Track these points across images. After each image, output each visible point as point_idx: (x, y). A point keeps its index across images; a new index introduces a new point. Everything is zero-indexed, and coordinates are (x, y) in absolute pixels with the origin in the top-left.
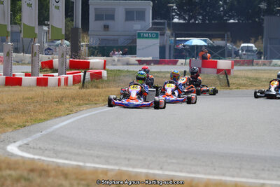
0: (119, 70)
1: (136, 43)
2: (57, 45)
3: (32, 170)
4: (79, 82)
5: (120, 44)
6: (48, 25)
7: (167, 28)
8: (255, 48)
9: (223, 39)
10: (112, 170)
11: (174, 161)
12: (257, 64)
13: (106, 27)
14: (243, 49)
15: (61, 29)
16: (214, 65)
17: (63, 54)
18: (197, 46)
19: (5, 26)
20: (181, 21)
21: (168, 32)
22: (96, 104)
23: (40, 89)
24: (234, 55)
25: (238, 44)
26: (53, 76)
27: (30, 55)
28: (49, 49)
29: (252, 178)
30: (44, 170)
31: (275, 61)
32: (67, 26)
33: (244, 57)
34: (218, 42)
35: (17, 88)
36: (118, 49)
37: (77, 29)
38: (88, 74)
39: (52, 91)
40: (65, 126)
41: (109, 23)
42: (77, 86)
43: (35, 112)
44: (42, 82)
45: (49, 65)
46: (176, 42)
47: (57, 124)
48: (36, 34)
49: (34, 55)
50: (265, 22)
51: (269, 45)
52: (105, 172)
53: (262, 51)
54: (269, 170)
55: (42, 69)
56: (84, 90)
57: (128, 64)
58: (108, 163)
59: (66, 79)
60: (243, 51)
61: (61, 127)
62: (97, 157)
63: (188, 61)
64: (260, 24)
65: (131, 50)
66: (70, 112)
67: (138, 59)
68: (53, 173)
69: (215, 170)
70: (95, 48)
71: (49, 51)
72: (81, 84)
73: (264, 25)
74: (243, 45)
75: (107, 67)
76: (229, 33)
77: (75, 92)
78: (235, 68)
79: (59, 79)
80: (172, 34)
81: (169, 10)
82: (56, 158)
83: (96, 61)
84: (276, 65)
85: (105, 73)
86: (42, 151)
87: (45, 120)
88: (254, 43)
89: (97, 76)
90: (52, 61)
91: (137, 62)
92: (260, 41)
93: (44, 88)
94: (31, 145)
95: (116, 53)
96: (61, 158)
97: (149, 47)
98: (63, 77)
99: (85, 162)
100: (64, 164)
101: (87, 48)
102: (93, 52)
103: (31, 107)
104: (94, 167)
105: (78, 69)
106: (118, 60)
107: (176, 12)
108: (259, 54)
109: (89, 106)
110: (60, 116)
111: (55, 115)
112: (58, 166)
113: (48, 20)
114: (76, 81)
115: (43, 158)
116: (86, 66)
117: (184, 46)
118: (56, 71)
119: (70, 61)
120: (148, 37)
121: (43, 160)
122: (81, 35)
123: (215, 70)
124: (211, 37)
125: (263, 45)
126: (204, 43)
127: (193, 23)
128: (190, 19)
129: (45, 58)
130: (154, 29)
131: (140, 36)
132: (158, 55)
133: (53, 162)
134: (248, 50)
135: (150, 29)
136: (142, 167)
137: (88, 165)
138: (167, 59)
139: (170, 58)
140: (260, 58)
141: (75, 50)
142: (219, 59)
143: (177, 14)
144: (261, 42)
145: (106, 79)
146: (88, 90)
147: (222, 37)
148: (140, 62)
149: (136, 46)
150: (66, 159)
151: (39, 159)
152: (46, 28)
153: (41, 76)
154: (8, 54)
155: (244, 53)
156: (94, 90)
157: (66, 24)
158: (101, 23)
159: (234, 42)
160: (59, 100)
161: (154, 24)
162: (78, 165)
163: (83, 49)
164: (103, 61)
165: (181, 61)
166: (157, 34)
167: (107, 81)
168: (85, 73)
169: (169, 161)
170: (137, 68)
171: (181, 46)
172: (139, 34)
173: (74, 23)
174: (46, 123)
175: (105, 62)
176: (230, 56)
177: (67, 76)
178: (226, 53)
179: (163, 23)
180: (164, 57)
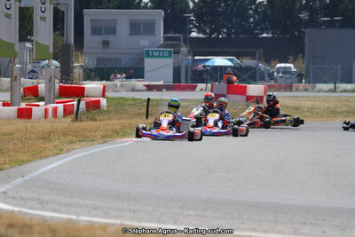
0: (122, 98)
1: (142, 61)
2: (43, 67)
3: (11, 226)
4: (71, 113)
5: (122, 65)
6: (32, 41)
7: (183, 44)
8: (294, 70)
9: (254, 58)
10: (113, 224)
11: (192, 213)
12: (297, 90)
13: (106, 43)
14: (278, 71)
16: (243, 91)
17: (50, 78)
18: (221, 67)
20: (201, 36)
21: (184, 49)
22: (92, 141)
23: (22, 123)
24: (267, 78)
25: (273, 64)
26: (38, 106)
27: (9, 79)
28: (33, 71)
30: (26, 225)
31: (319, 86)
32: (55, 42)
33: (279, 80)
34: (248, 62)
36: (121, 71)
37: (69, 45)
38: (83, 104)
39: (36, 125)
40: (53, 168)
41: (110, 38)
42: (69, 119)
43: (15, 151)
44: (25, 114)
45: (33, 92)
46: (195, 62)
47: (44, 167)
48: (16, 53)
49: (14, 79)
50: (307, 36)
51: (311, 66)
53: (303, 73)
54: (311, 224)
55: (24, 98)
56: (78, 124)
57: (133, 90)
58: (106, 215)
59: (55, 110)
60: (278, 73)
61: (48, 171)
62: (94, 209)
63: (209, 85)
64: (301, 39)
65: (137, 73)
66: (60, 151)
67: (147, 83)
68: (37, 229)
69: (243, 223)
70: (91, 70)
71: (33, 74)
72: (73, 116)
73: (306, 40)
74: (278, 65)
75: (106, 94)
76: (261, 50)
77: (66, 126)
79: (46, 109)
80: (189, 52)
81: (185, 21)
82: (42, 210)
83: (92, 86)
84: (320, 91)
85: (104, 102)
86: (23, 201)
87: (29, 161)
88: (293, 62)
89: (94, 105)
90: (36, 88)
91: (145, 88)
92: (300, 60)
93: (27, 120)
94: (10, 193)
95: (119, 76)
96: (49, 210)
97: (160, 68)
98: (51, 106)
99: (78, 215)
101: (81, 70)
102: (90, 75)
103: (10, 146)
104: (90, 221)
105: (70, 97)
106: (122, 86)
107: (193, 24)
108: (300, 76)
109: (83, 143)
110: (47, 157)
111: (40, 155)
112: (44, 219)
113: (32, 35)
114: (67, 112)
115: (25, 210)
116: (80, 93)
117: (204, 67)
118: (42, 99)
119: (60, 87)
120: (159, 56)
121: (25, 213)
122: (74, 54)
123: (244, 98)
124: (238, 55)
125: (304, 66)
126: (229, 64)
127: (215, 38)
128: (212, 33)
129: (27, 82)
130: (166, 46)
131: (148, 54)
132: (171, 79)
133: (37, 215)
134: (286, 71)
135: (161, 46)
136: (150, 221)
137: (83, 218)
138: (183, 84)
139: (186, 82)
140: (301, 82)
141: (66, 72)
142: (250, 83)
143: (195, 27)
144: (301, 62)
145: (105, 109)
146: (83, 123)
147: (253, 56)
148: (149, 88)
149: (143, 68)
150: (55, 211)
151: (20, 212)
152: (28, 45)
153: (23, 105)
155: (281, 75)
156: (90, 123)
157: (54, 39)
158: (99, 39)
159: (268, 61)
160: (46, 137)
161: (166, 39)
162: (70, 219)
163: (76, 71)
164: (102, 87)
165: (201, 86)
166: (170, 52)
167: (108, 112)
168: (79, 101)
169: (186, 213)
170: (145, 95)
171: (200, 67)
172: (147, 52)
173: (65, 38)
174: (29, 165)
175: (104, 87)
176: (262, 79)
177: (55, 105)
178: (258, 76)
179: (177, 39)
180: (179, 81)
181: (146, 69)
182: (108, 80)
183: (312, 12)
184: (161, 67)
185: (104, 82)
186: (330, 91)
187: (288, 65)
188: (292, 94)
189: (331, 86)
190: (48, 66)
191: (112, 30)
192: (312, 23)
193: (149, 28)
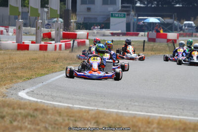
1: (110, 20)
2: (54, 22)
3: (36, 110)
4: (69, 47)
5: (98, 21)
6: (48, 7)
7: (132, 10)
8: (194, 25)
10: (92, 110)
11: (136, 104)
12: (196, 36)
13: (89, 9)
14: (185, 25)
15: (57, 11)
16: (165, 36)
17: (58, 28)
18: (153, 23)
19: (18, 8)
20: (142, 5)
21: (132, 13)
23: (42, 53)
24: (179, 30)
25: (182, 21)
26: (51, 43)
27: (35, 29)
28: (48, 24)
29: (191, 116)
30: (44, 109)
32: (61, 8)
33: (186, 31)
34: (168, 20)
35: (26, 52)
36: (97, 25)
37: (68, 10)
38: (76, 42)
39: (50, 54)
40: (59, 78)
41: (91, 6)
42: (68, 51)
43: (38, 68)
44: (43, 48)
45: (48, 36)
46: (139, 20)
47: (53, 77)
48: (39, 14)
49: (38, 28)
52: (88, 111)
55: (43, 39)
56: (73, 54)
57: (104, 35)
58: (89, 104)
59: (60, 46)
60: (185, 27)
61: (56, 80)
62: (82, 101)
63: (146, 33)
65: (106, 26)
66: (63, 69)
67: (111, 32)
68: (51, 112)
69: (165, 110)
70: (80, 24)
71: (48, 26)
72: (71, 49)
74: (186, 22)
75: (89, 37)
76: (176, 14)
77: (66, 55)
78: (180, 38)
79: (55, 45)
80: (135, 15)
82: (53, 101)
83: (81, 33)
85: (87, 42)
86: (43, 96)
87: (45, 74)
88: (193, 21)
90: (50, 33)
91: (110, 34)
92: (197, 19)
93: (44, 51)
94: (35, 92)
95: (96, 27)
96: (57, 101)
98: (58, 44)
99: (73, 104)
100: (59, 105)
101: (75, 24)
102: (80, 27)
103: (35, 66)
104: (80, 108)
105: (68, 39)
106: (97, 33)
109: (76, 65)
110: (56, 72)
111: (52, 71)
112: (54, 106)
113: (48, 4)
114: (67, 47)
115: (44, 101)
116: (74, 37)
117: (144, 23)
118: (53, 40)
119: (64, 34)
120: (118, 17)
121: (44, 103)
122: (71, 15)
123: (166, 40)
124: (163, 17)
126: (157, 21)
127: (150, 7)
128: (148, 4)
129: (45, 30)
131: (112, 16)
132: (125, 30)
133: (51, 104)
134: (190, 26)
135: (120, 11)
136: (113, 108)
137: (76, 106)
138: (132, 32)
139: (133, 31)
141: (67, 25)
142: (169, 32)
147: (171, 17)
148: (113, 34)
150: (60, 102)
151: (41, 102)
152: (46, 10)
153: (43, 43)
154: (19, 28)
157: (60, 6)
158: (85, 6)
159: (179, 20)
160: (55, 61)
161: (122, 7)
162: (68, 106)
163: (72, 24)
164: (87, 33)
165: (141, 33)
166: (124, 14)
168: (74, 41)
169: (133, 104)
171: (141, 23)
172: (112, 14)
173: (66, 6)
174: (46, 76)
175: (88, 34)
176: (176, 30)
177: (61, 43)
178: (173, 28)
179: (129, 7)
180: (130, 31)
181: (111, 24)
182: (90, 29)
184: (119, 23)
185: (88, 31)
187: (190, 22)
188: (193, 39)
190: (57, 21)
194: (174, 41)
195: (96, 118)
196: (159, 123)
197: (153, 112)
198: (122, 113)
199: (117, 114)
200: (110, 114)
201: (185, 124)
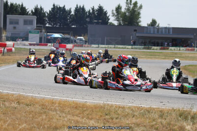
0: (20, 48)
1: (28, 35)
5: (21, 36)
7: (43, 29)
8: (84, 39)
9: (69, 35)
12: (85, 47)
13: (15, 28)
14: (78, 39)
16: (65, 47)
20: (50, 26)
21: (43, 31)
22: (9, 63)
24: (74, 42)
25: (76, 37)
31: (93, 45)
33: (79, 43)
34: (67, 36)
36: (20, 38)
37: (1, 28)
38: (6, 49)
41: (16, 26)
46: (47, 35)
50: (89, 27)
51: (90, 38)
52: (13, 95)
53: (87, 40)
54: (89, 95)
56: (4, 57)
57: (25, 45)
62: (9, 88)
63: (53, 44)
64: (86, 28)
65: (26, 39)
67: (30, 43)
70: (9, 37)
72: (2, 54)
73: (88, 29)
74: (78, 37)
75: (15, 46)
76: (72, 32)
78: (74, 48)
80: (45, 32)
81: (44, 20)
83: (9, 43)
84: (93, 47)
85: (13, 49)
88: (83, 37)
89: (10, 50)
92: (86, 36)
95: (19, 40)
101: (5, 37)
102: (8, 39)
106: (20, 43)
107: (47, 22)
108: (86, 42)
109: (5, 64)
116: (5, 46)
117: (51, 37)
120: (34, 33)
122: (3, 31)
123: (65, 49)
124: (63, 33)
125: (87, 38)
126: (60, 36)
127: (55, 27)
128: (54, 25)
130: (37, 29)
131: (30, 32)
132: (38, 41)
134: (81, 40)
135: (35, 29)
139: (44, 43)
140: (86, 44)
142: (67, 44)
148: (30, 45)
155: (79, 41)
156: (8, 57)
158: (12, 26)
159: (74, 36)
161: (37, 27)
163: (3, 37)
165: (49, 44)
166: (38, 31)
167: (15, 53)
168: (4, 49)
169: (43, 90)
170: (29, 47)
171: (49, 37)
172: (30, 31)
175: (14, 44)
176: (72, 42)
178: (70, 41)
179: (41, 27)
180: (41, 42)
181: (29, 37)
182: (15, 41)
183: (91, 18)
184: (35, 37)
185: (14, 42)
186: (97, 47)
187: (82, 38)
188: (83, 48)
189: (97, 46)
191: (17, 23)
192: (91, 22)
193: (31, 23)
194: (70, 50)
195: (18, 99)
196: (60, 103)
197: (56, 96)
198: (35, 96)
199: (32, 97)
200: (27, 97)
201: (77, 104)
